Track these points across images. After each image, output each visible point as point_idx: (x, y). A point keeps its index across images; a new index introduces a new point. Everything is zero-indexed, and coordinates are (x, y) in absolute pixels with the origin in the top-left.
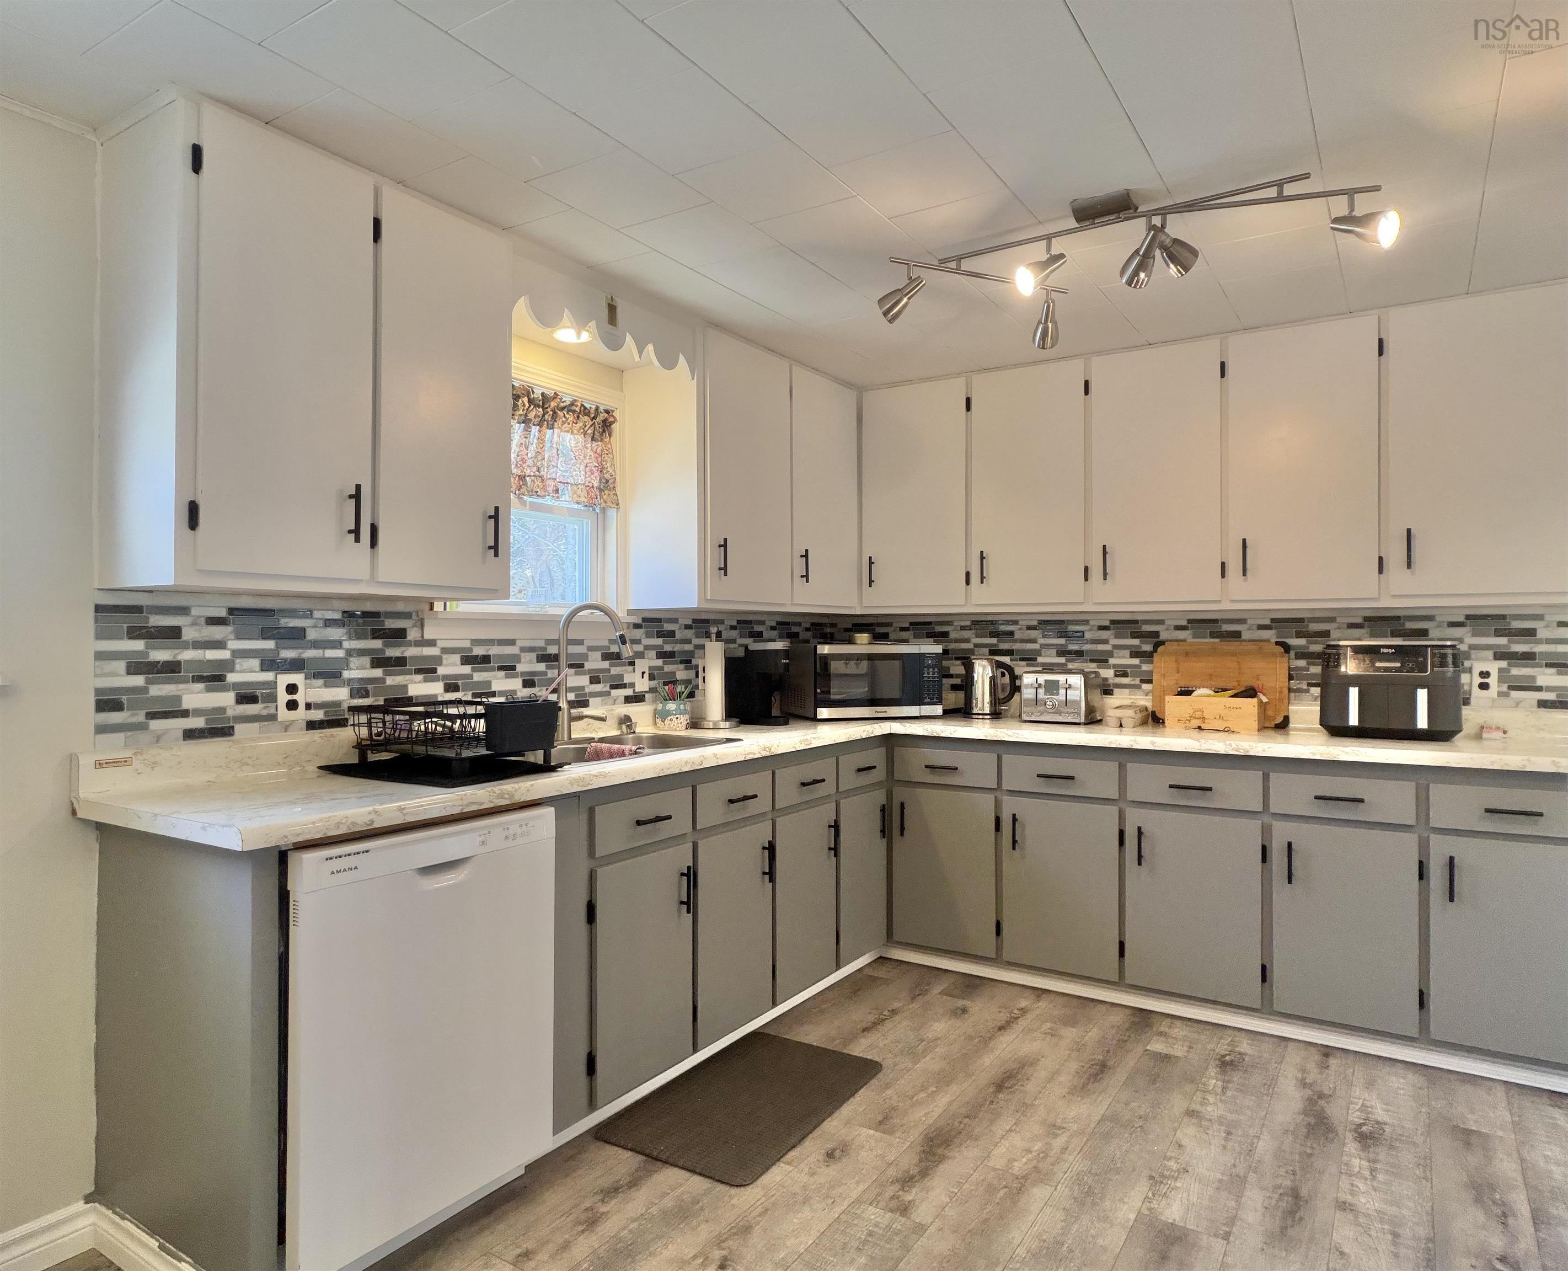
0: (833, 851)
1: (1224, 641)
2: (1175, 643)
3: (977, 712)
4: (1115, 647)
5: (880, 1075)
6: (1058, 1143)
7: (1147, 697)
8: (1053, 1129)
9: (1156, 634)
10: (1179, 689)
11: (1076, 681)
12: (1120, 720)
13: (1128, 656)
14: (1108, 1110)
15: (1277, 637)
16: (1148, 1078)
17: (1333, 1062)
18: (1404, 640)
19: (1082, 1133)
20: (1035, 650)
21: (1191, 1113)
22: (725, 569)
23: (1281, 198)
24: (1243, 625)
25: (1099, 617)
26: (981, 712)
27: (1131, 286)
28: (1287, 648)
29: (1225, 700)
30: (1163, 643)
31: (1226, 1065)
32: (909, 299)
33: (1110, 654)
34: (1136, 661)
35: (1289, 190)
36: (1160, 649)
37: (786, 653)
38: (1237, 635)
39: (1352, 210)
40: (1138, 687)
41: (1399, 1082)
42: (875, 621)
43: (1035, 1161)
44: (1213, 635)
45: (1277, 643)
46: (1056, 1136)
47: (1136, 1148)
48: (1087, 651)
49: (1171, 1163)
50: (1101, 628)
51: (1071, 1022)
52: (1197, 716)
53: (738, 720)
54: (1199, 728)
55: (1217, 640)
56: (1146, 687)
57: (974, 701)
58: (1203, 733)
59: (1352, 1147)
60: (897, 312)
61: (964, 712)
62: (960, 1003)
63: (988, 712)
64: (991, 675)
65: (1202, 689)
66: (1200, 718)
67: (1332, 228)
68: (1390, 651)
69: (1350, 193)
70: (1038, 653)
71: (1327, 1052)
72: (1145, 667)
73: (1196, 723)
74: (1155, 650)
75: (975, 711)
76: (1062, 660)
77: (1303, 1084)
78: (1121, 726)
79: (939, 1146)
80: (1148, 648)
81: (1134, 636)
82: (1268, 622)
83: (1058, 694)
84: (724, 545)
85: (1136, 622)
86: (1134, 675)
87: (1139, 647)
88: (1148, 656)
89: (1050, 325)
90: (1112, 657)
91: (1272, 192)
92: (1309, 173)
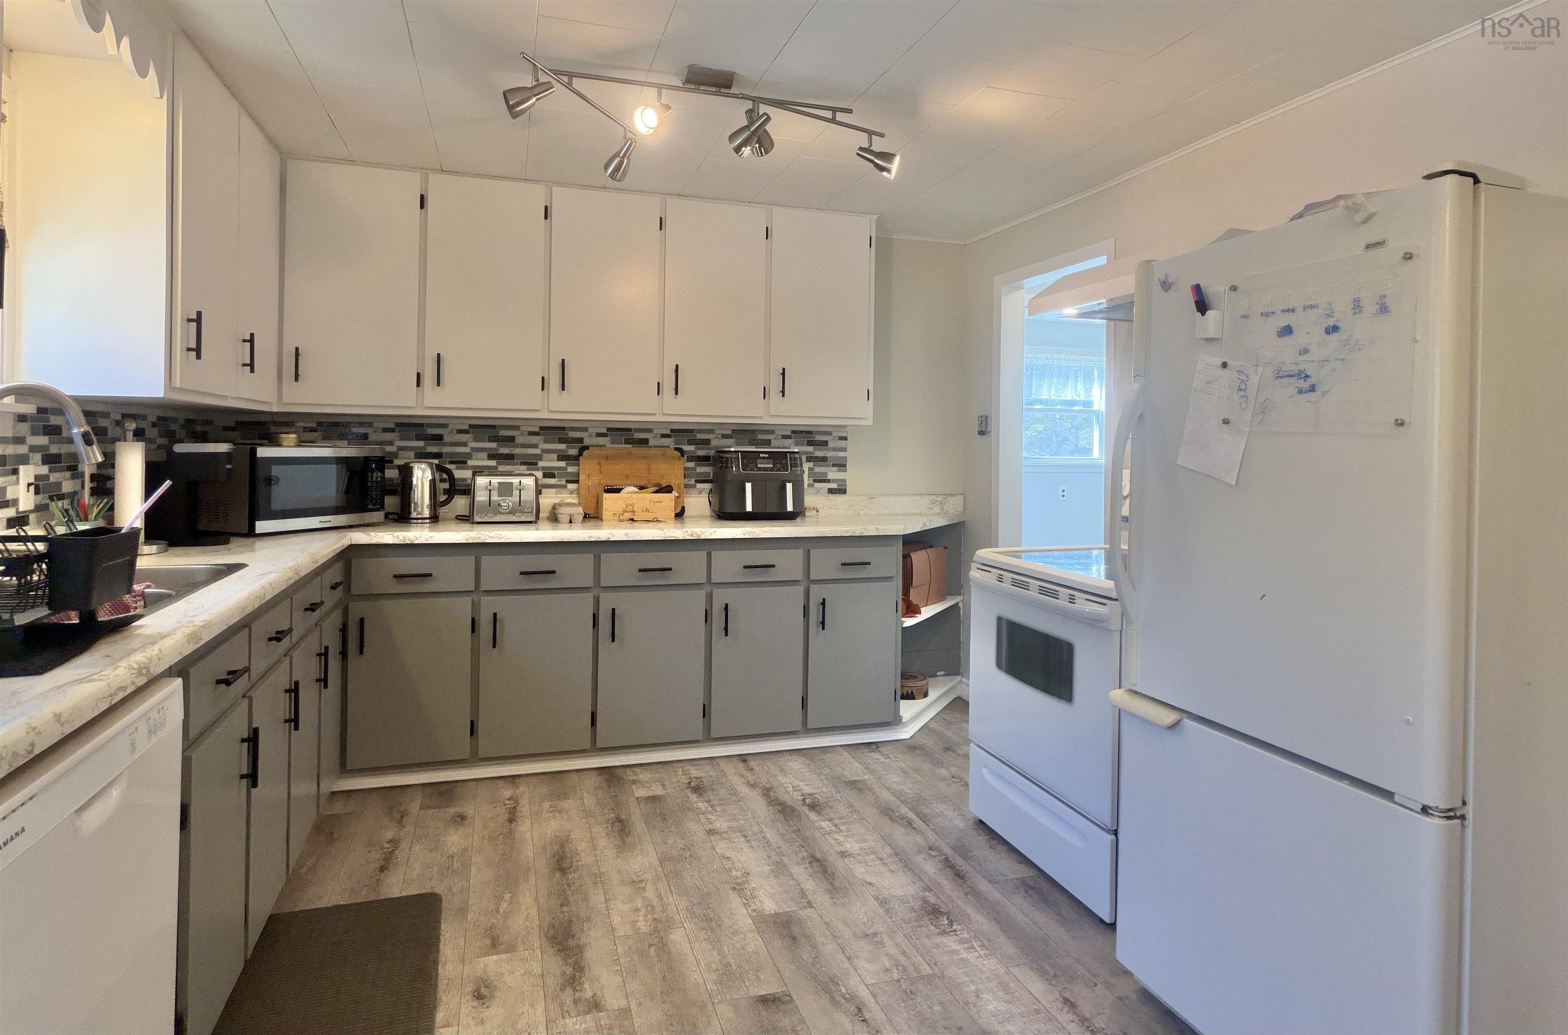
0: (323, 683)
1: (636, 447)
2: (598, 448)
3: (416, 517)
4: (544, 451)
5: (445, 904)
6: (650, 893)
7: (573, 495)
8: (637, 885)
9: (581, 440)
10: (606, 488)
11: (530, 483)
12: (571, 516)
13: (556, 459)
14: (658, 854)
15: (675, 444)
16: (659, 818)
17: (752, 763)
18: (756, 448)
19: (658, 879)
20: (467, 453)
21: (711, 832)
22: (198, 351)
23: (833, 121)
24: (651, 434)
25: (530, 423)
26: (420, 516)
27: (738, 154)
28: (682, 452)
29: (648, 497)
30: (587, 448)
31: (698, 789)
32: (537, 100)
33: (540, 458)
34: (562, 464)
35: (840, 117)
36: (585, 453)
37: (228, 456)
38: (645, 442)
39: (871, 146)
40: (565, 487)
41: (796, 764)
42: (269, 419)
43: (650, 916)
44: (627, 442)
45: (676, 449)
46: (644, 889)
47: (704, 872)
48: (518, 455)
49: (734, 873)
50: (531, 433)
51: (563, 795)
52: (629, 510)
53: (166, 542)
54: (632, 520)
55: (630, 446)
56: (571, 486)
57: (413, 505)
58: (635, 524)
59: (813, 816)
60: (524, 108)
61: (403, 517)
62: (452, 811)
63: (428, 516)
64: (430, 478)
65: (627, 488)
66: (631, 512)
67: (858, 154)
68: (766, 456)
69: (870, 133)
70: (469, 456)
71: (743, 758)
72: (570, 469)
73: (628, 515)
74: (580, 454)
75: (414, 515)
76: (493, 463)
77: (753, 786)
78: (571, 522)
79: (566, 940)
80: (573, 452)
81: (561, 441)
82: (668, 432)
83: (512, 496)
84: (198, 320)
85: (563, 429)
86: (561, 476)
87: (566, 451)
88: (575, 459)
89: (626, 161)
90: (541, 460)
91: (829, 114)
92: (852, 110)
